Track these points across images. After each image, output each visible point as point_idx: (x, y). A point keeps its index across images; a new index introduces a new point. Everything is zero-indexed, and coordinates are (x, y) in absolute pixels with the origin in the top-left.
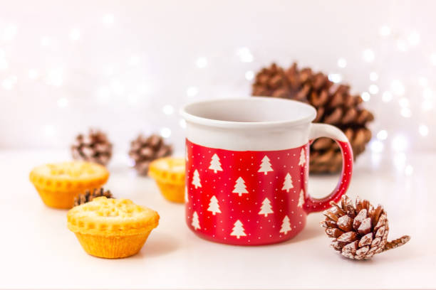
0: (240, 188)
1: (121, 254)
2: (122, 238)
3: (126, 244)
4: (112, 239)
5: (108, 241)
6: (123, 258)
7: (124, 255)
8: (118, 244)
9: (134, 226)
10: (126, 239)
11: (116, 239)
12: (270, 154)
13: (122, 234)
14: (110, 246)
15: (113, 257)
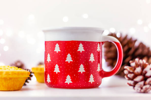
0: (69, 59)
1: (10, 88)
2: (10, 79)
3: (12, 83)
4: (5, 79)
5: (3, 80)
6: (11, 91)
7: (12, 89)
8: (8, 82)
9: (16, 73)
10: (12, 80)
11: (7, 79)
12: (83, 43)
13: (10, 76)
14: (4, 84)
15: (6, 90)
